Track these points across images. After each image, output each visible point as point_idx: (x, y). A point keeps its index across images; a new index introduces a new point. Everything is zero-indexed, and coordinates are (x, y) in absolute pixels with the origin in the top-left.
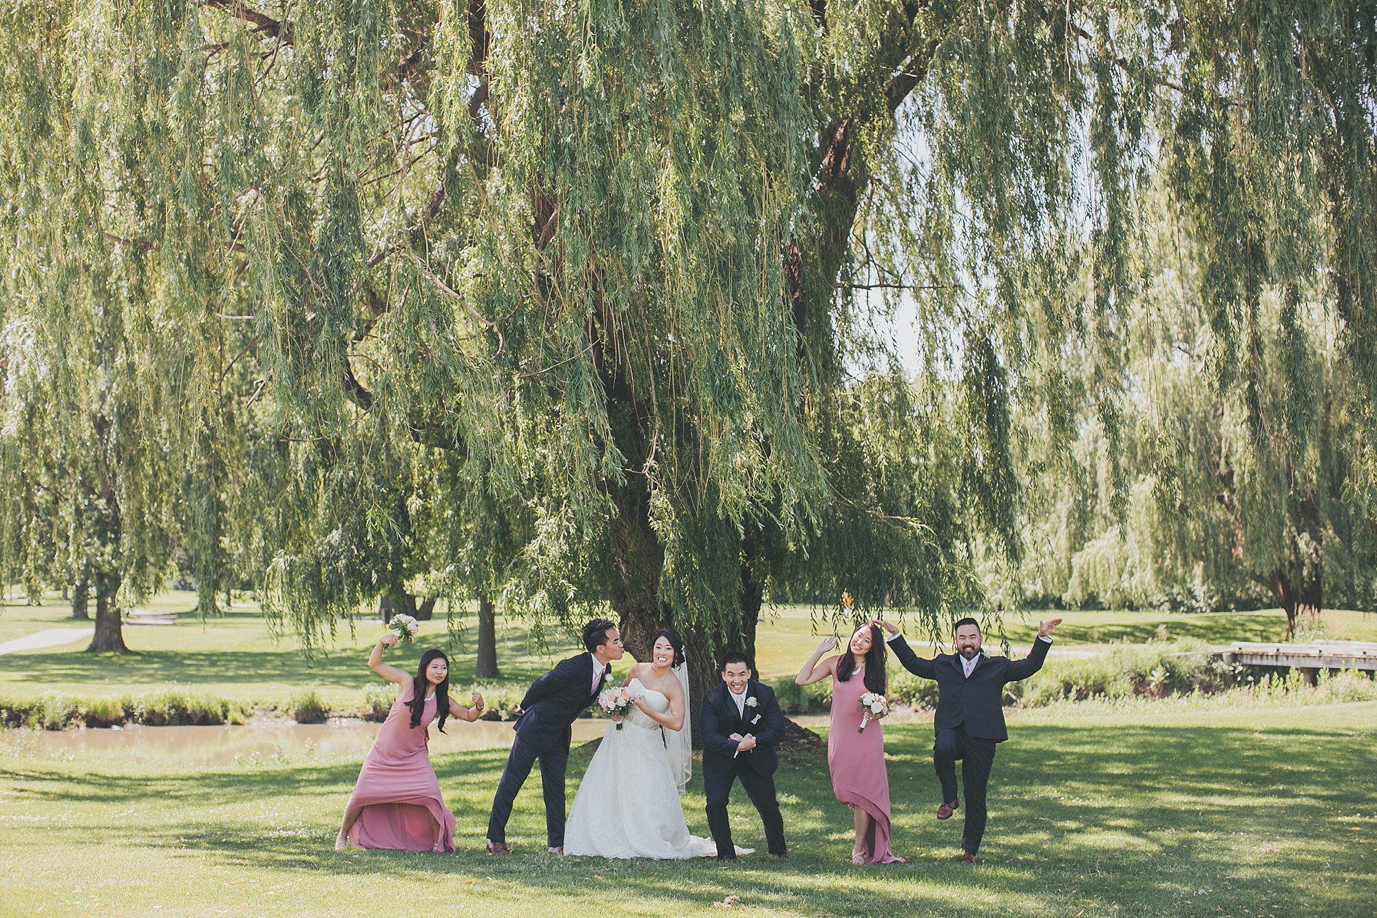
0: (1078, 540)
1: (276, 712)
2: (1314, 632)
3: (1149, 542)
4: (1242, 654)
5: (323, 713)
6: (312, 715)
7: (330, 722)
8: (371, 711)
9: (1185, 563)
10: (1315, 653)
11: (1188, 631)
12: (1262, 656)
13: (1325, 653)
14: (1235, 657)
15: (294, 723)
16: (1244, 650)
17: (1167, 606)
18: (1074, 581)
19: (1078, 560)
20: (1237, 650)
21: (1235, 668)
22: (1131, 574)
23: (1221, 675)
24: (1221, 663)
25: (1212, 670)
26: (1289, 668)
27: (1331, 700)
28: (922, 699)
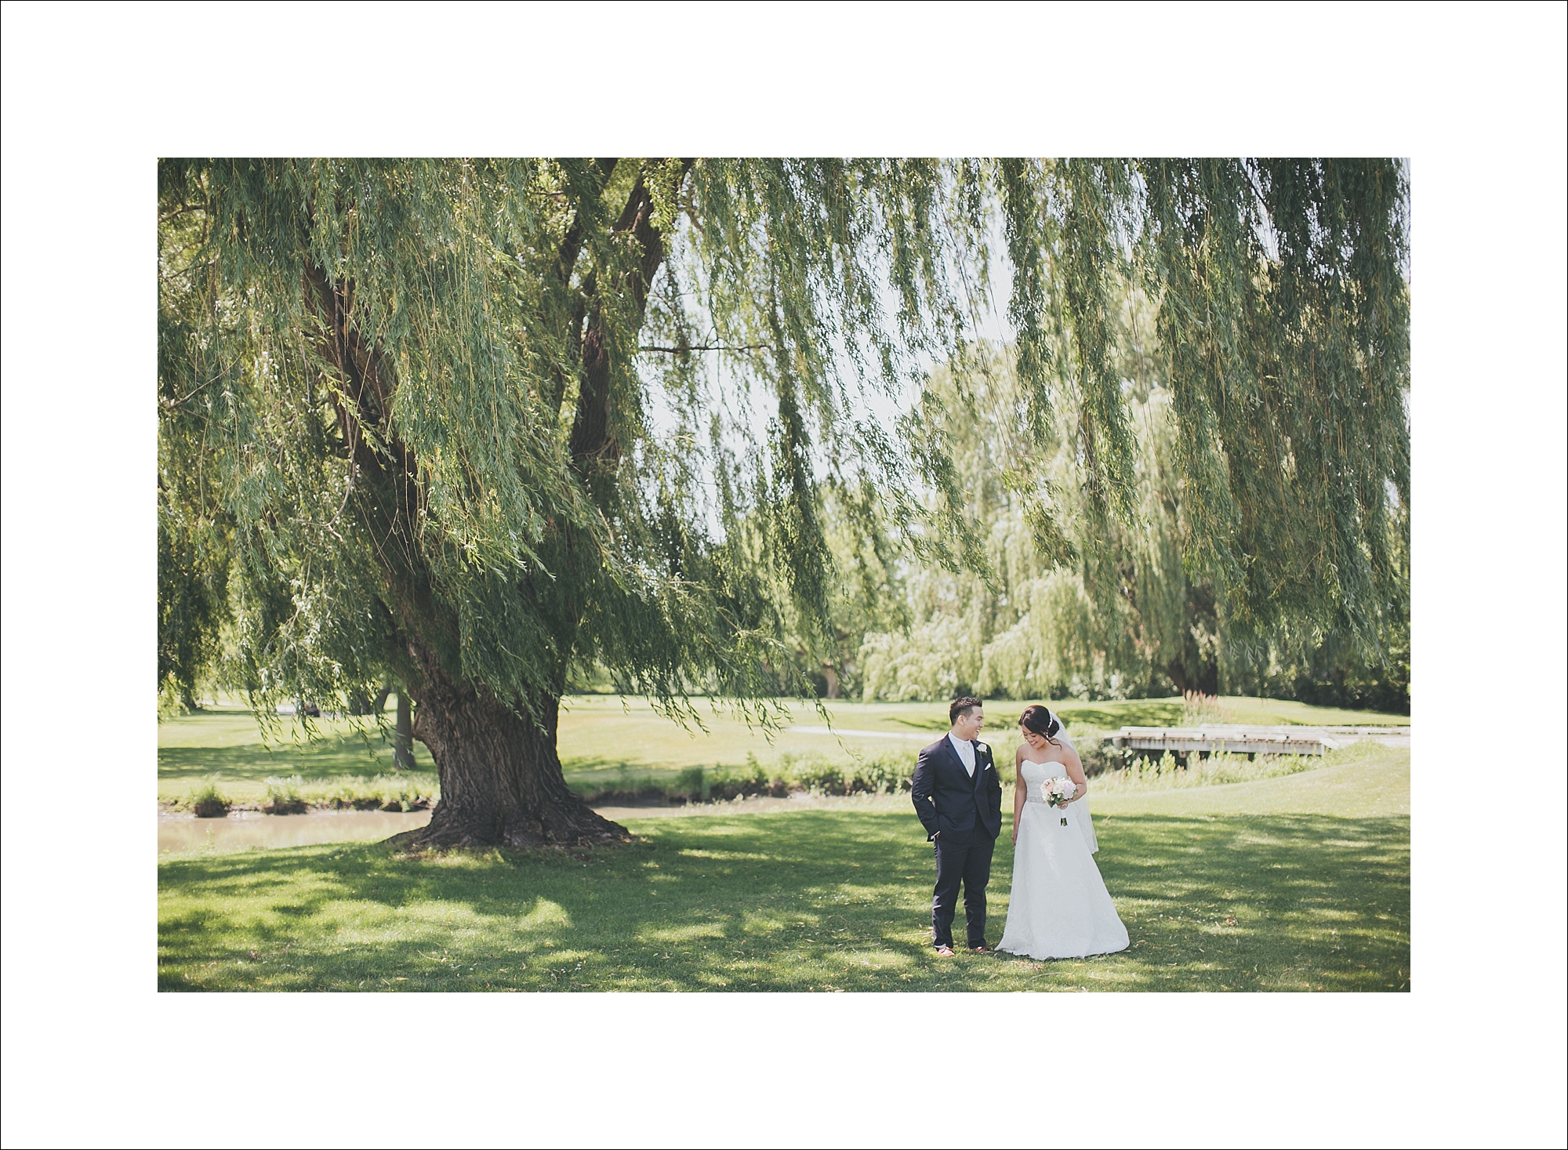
0: (988, 634)
1: (177, 807)
2: (1201, 717)
3: (1053, 634)
4: (1131, 739)
5: (223, 807)
6: (213, 809)
7: (229, 815)
8: (272, 804)
9: (1087, 655)
10: (1198, 736)
11: (1101, 719)
12: (1150, 740)
13: (1208, 737)
14: (1125, 742)
15: (192, 817)
16: (1133, 735)
17: (1086, 696)
18: (984, 672)
19: (987, 651)
20: (1126, 735)
21: (1125, 753)
22: (1036, 665)
23: (1111, 759)
24: (1111, 747)
25: (1103, 754)
26: (1163, 751)
27: (1200, 783)
28: (822, 786)
